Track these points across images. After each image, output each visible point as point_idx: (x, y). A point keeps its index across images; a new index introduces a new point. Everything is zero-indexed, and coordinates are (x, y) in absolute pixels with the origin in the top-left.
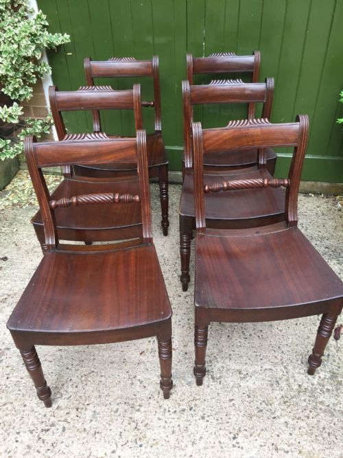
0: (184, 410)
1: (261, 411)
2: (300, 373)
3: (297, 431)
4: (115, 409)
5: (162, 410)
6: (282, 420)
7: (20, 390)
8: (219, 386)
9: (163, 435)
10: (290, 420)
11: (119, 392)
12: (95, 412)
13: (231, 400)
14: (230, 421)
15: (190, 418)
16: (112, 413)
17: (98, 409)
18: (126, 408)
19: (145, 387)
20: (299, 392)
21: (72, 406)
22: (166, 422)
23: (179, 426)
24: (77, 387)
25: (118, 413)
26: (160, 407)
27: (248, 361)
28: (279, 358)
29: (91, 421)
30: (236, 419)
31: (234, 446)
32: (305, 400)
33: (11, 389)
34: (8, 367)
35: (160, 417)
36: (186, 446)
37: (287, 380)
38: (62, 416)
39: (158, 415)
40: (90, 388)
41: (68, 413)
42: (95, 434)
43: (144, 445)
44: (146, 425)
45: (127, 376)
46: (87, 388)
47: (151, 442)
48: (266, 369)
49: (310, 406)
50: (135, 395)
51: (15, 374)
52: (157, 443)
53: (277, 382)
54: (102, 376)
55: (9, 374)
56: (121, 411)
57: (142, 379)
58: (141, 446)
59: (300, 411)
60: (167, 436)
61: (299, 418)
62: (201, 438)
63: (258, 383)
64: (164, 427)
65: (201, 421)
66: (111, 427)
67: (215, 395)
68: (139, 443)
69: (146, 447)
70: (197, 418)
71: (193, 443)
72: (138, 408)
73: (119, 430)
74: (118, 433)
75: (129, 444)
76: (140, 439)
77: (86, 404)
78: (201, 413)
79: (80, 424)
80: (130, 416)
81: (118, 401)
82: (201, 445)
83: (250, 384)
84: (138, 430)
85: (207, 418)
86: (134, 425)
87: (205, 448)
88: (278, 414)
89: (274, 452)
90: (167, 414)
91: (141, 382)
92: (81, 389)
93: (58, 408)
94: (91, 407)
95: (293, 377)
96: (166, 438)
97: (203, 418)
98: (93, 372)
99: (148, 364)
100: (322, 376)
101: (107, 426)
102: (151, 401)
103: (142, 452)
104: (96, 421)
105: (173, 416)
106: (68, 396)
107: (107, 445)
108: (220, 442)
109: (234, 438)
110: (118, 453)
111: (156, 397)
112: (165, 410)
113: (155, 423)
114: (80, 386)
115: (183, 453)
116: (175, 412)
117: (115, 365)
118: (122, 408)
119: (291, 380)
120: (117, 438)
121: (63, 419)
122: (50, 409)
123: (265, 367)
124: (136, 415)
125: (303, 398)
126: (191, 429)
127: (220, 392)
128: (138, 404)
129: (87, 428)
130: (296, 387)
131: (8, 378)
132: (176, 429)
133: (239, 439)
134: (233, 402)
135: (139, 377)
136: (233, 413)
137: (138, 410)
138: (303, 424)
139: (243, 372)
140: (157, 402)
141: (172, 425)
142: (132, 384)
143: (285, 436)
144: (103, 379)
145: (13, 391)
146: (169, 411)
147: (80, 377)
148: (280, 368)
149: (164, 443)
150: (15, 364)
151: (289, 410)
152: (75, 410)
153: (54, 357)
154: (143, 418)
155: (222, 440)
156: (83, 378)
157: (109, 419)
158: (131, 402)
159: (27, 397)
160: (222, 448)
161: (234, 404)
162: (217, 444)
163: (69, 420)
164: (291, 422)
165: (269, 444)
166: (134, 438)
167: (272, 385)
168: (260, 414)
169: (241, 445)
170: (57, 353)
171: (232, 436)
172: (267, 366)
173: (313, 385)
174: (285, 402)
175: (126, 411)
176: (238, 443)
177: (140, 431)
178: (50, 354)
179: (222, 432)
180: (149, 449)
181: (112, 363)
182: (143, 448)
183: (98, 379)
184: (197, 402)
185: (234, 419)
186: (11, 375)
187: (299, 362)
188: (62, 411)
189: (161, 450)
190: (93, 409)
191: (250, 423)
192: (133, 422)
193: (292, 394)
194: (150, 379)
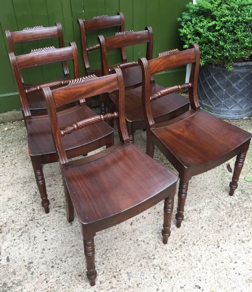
0: (181, 245)
1: (221, 226)
2: (226, 197)
3: (245, 228)
4: (139, 265)
5: (168, 251)
6: (235, 226)
7: (63, 285)
8: (190, 223)
9: (179, 265)
10: (238, 224)
11: (134, 254)
12: (127, 273)
13: (202, 228)
14: (209, 239)
15: (187, 248)
16: (139, 268)
17: (129, 270)
18: (146, 261)
19: (148, 243)
20: (233, 207)
21: (110, 277)
22: (175, 257)
23: (184, 255)
24: (103, 264)
25: (143, 266)
26: (166, 250)
27: (196, 202)
28: (210, 193)
29: (129, 279)
30: (212, 236)
31: (221, 251)
32: (238, 210)
33: (56, 287)
34: (41, 274)
35: (170, 256)
36: (197, 264)
37: (223, 203)
38: (107, 287)
39: (168, 256)
40: (113, 260)
41: (110, 283)
42: (138, 285)
43: (173, 276)
44: (165, 265)
45: (132, 242)
46: (111, 261)
47: (176, 272)
48: (208, 203)
49: (243, 212)
50: (146, 251)
51: (51, 277)
52: (179, 271)
53: (218, 207)
54: (115, 249)
55: (46, 279)
56: (144, 264)
57: (143, 240)
58: (171, 278)
59: (240, 217)
60: (182, 264)
61: (242, 221)
62: (201, 256)
63: (209, 212)
64: (177, 260)
65: (195, 247)
66: (145, 276)
67: (191, 229)
68: (169, 277)
69: (175, 277)
70: (191, 246)
71: (200, 261)
72: (153, 257)
73: (152, 275)
74: (152, 278)
75: (163, 280)
76: (168, 274)
77: (118, 271)
78: (191, 243)
79: (124, 284)
80: (152, 264)
81: (138, 259)
82: (204, 259)
83: (205, 214)
84: (163, 269)
85: (196, 244)
86: (158, 268)
87: (208, 260)
88: (230, 223)
89: (243, 244)
90: (173, 252)
91: (144, 241)
92: (108, 263)
93: (101, 283)
94: (122, 271)
95: (224, 201)
96: (182, 266)
97: (194, 244)
98: (107, 249)
99: (140, 229)
100: (238, 194)
101: (142, 277)
102: (158, 249)
103: (175, 281)
104: (133, 277)
105: (177, 251)
106: (102, 272)
107: (150, 288)
108: (212, 253)
109: (218, 247)
110: (161, 288)
111: (159, 245)
112: (170, 250)
113: (170, 261)
114: (105, 262)
115: (198, 269)
116: (176, 249)
117: (120, 239)
118: (143, 262)
119: (225, 203)
120: (154, 280)
121: (109, 288)
122: (95, 286)
123: (207, 202)
124: (155, 262)
125: (236, 210)
126: (193, 253)
127: (193, 225)
128: (151, 255)
129: (130, 285)
130: (229, 205)
131: (47, 282)
132: (184, 258)
133: (221, 246)
134: (204, 228)
135: (140, 239)
136: (208, 234)
137: (154, 258)
138: (246, 223)
139: (197, 209)
140: (162, 248)
141: (180, 257)
142: (139, 245)
143: (242, 233)
144: (118, 251)
145: (58, 288)
146: (173, 250)
147: (101, 257)
148: (214, 199)
149: (183, 269)
150: (46, 270)
151: (234, 219)
152: (113, 278)
153: (72, 253)
154: (161, 261)
155: (213, 251)
156: (104, 256)
157: (140, 272)
158: (146, 256)
159: (72, 287)
160: (216, 255)
161: (205, 229)
162: (212, 255)
163: (114, 286)
164: (240, 225)
165: (237, 241)
166: (164, 276)
167: (217, 210)
168: (221, 228)
169: (224, 248)
170: (72, 249)
171: (216, 246)
172: (208, 200)
173: (236, 200)
174: (230, 216)
175: (147, 263)
176: (222, 248)
177: (165, 270)
178: (67, 252)
179: (210, 247)
180: (177, 277)
181: (116, 238)
182: (173, 278)
183: (114, 252)
184: (185, 237)
185: (211, 237)
186: (48, 279)
187: (222, 191)
188: (106, 283)
189: (185, 274)
190: (126, 272)
191: (220, 235)
192: (156, 266)
193: (230, 209)
194: (148, 237)
